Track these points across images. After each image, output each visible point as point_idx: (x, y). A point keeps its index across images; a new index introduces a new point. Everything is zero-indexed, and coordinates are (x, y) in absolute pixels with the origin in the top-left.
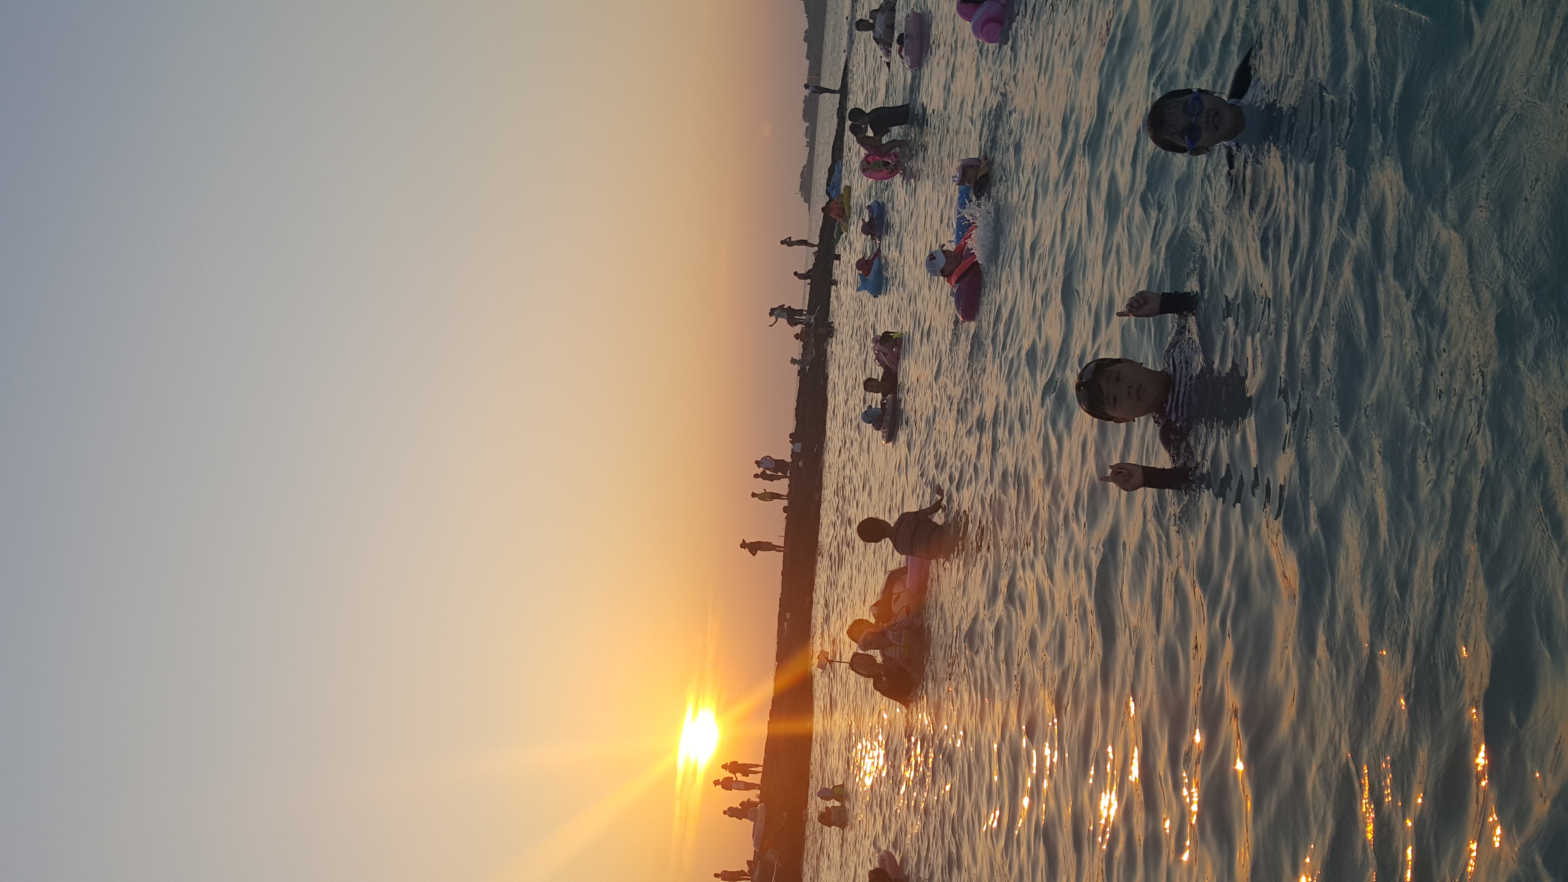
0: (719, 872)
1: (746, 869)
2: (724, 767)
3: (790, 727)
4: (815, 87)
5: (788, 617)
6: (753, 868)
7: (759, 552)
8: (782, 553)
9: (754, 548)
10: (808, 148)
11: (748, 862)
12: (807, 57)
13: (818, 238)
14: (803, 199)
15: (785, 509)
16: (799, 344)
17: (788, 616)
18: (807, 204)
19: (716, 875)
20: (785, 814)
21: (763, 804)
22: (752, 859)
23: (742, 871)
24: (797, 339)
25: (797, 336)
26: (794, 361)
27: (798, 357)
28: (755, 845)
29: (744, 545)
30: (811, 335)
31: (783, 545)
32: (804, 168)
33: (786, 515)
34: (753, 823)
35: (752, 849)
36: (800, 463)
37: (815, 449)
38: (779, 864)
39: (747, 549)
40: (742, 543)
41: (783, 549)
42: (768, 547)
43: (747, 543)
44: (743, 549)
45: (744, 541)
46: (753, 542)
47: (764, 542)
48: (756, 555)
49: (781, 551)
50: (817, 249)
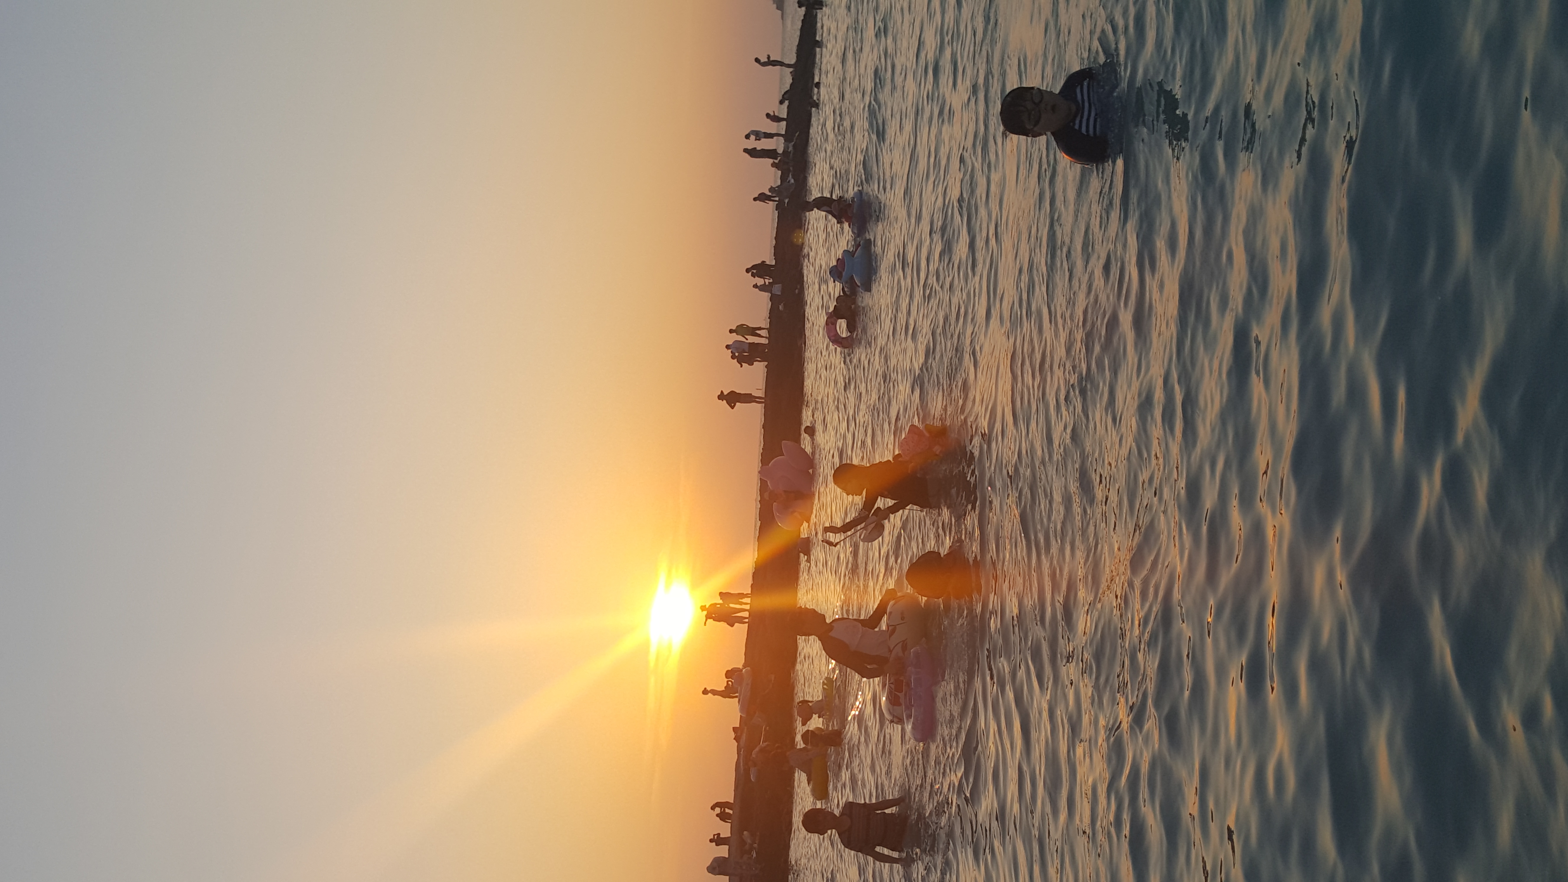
3: (773, 601)
6: (739, 734)
7: (737, 404)
8: (763, 405)
9: (732, 399)
13: (795, 55)
14: (775, 6)
18: (779, 12)
20: (773, 677)
21: (749, 668)
22: (738, 726)
28: (741, 710)
29: (721, 397)
31: (764, 396)
36: (781, 307)
37: (797, 291)
39: (725, 401)
40: (719, 394)
41: (763, 400)
42: (747, 398)
43: (725, 393)
44: (721, 401)
45: (722, 392)
46: (732, 393)
47: (742, 393)
48: (735, 408)
49: (762, 403)
50: (794, 71)
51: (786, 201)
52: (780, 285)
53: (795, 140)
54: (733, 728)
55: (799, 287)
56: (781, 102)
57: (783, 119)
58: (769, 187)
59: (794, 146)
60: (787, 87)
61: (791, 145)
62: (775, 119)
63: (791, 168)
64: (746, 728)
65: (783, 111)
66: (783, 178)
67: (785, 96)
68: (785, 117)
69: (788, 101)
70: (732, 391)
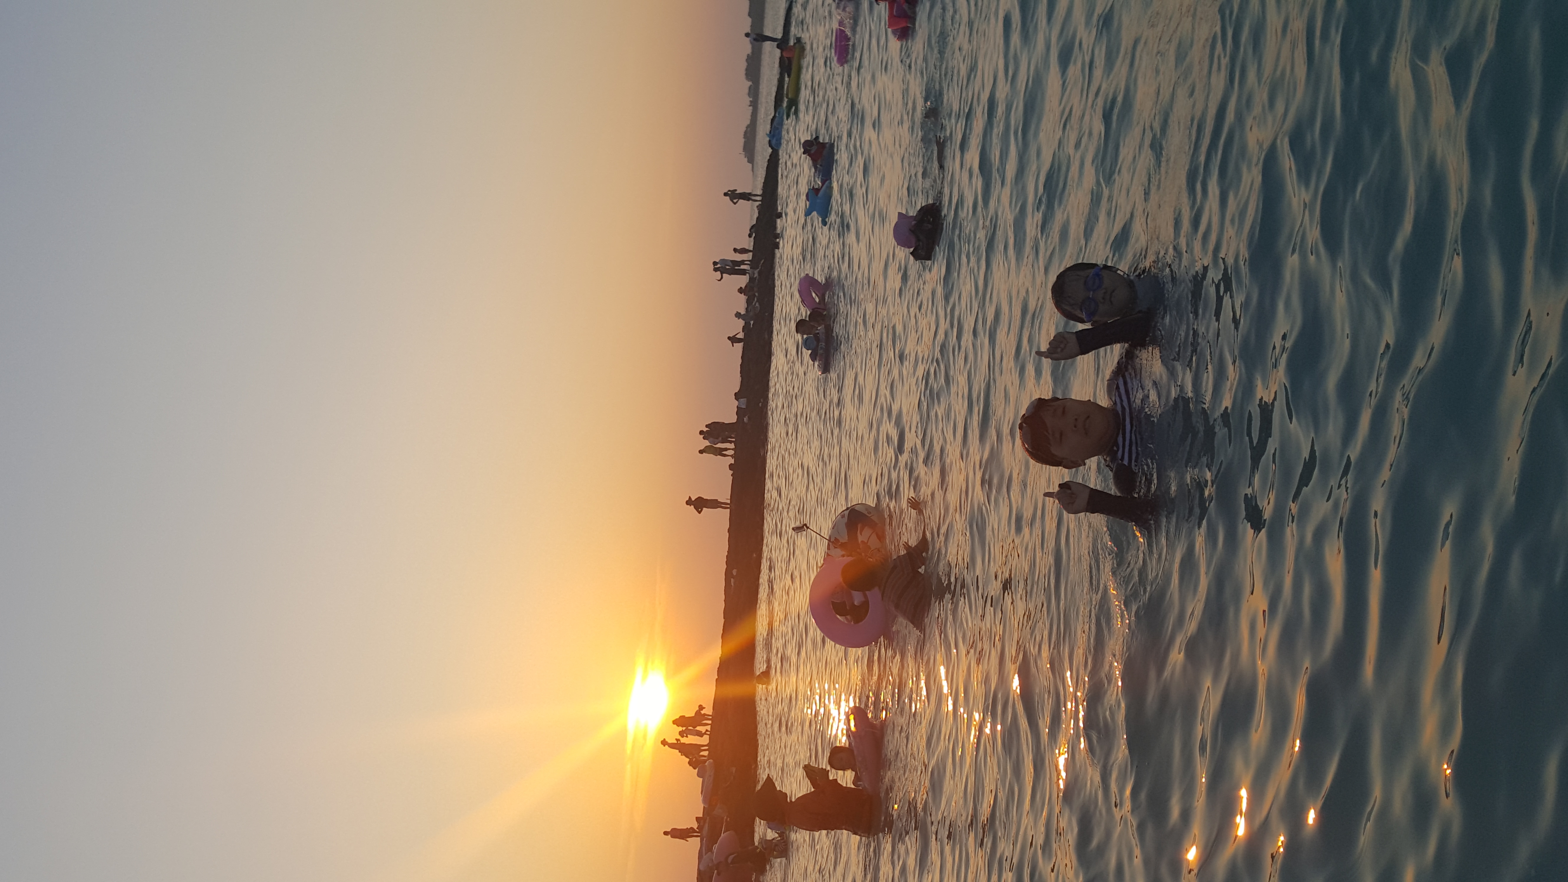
0: (669, 830)
1: (695, 826)
2: (674, 724)
3: (736, 689)
4: (757, 35)
6: (702, 824)
7: (704, 509)
8: (729, 510)
9: (699, 504)
10: (751, 108)
11: (697, 818)
12: (749, 15)
14: (746, 159)
15: (731, 467)
16: (743, 298)
17: (734, 572)
18: (750, 165)
19: (666, 833)
20: (734, 769)
22: (701, 816)
23: (691, 828)
24: (741, 293)
25: (741, 291)
26: (738, 315)
27: (743, 312)
28: (704, 801)
29: (689, 502)
30: (755, 289)
32: (747, 127)
33: (731, 472)
34: (701, 779)
35: (701, 806)
36: (746, 419)
37: (760, 404)
38: (728, 819)
39: (692, 506)
40: (687, 499)
41: (729, 506)
42: (714, 504)
43: (693, 499)
44: (689, 506)
45: (690, 497)
46: (699, 499)
47: (709, 498)
48: (702, 513)
49: (727, 508)
50: (760, 203)
51: (752, 322)
52: (745, 399)
53: (760, 267)
55: (762, 401)
56: (750, 236)
57: (750, 251)
58: (735, 312)
59: (759, 273)
61: (756, 272)
62: (743, 251)
63: (757, 294)
64: (708, 817)
65: (749, 244)
66: (748, 302)
67: (752, 230)
68: (751, 249)
69: (754, 235)
70: (699, 497)
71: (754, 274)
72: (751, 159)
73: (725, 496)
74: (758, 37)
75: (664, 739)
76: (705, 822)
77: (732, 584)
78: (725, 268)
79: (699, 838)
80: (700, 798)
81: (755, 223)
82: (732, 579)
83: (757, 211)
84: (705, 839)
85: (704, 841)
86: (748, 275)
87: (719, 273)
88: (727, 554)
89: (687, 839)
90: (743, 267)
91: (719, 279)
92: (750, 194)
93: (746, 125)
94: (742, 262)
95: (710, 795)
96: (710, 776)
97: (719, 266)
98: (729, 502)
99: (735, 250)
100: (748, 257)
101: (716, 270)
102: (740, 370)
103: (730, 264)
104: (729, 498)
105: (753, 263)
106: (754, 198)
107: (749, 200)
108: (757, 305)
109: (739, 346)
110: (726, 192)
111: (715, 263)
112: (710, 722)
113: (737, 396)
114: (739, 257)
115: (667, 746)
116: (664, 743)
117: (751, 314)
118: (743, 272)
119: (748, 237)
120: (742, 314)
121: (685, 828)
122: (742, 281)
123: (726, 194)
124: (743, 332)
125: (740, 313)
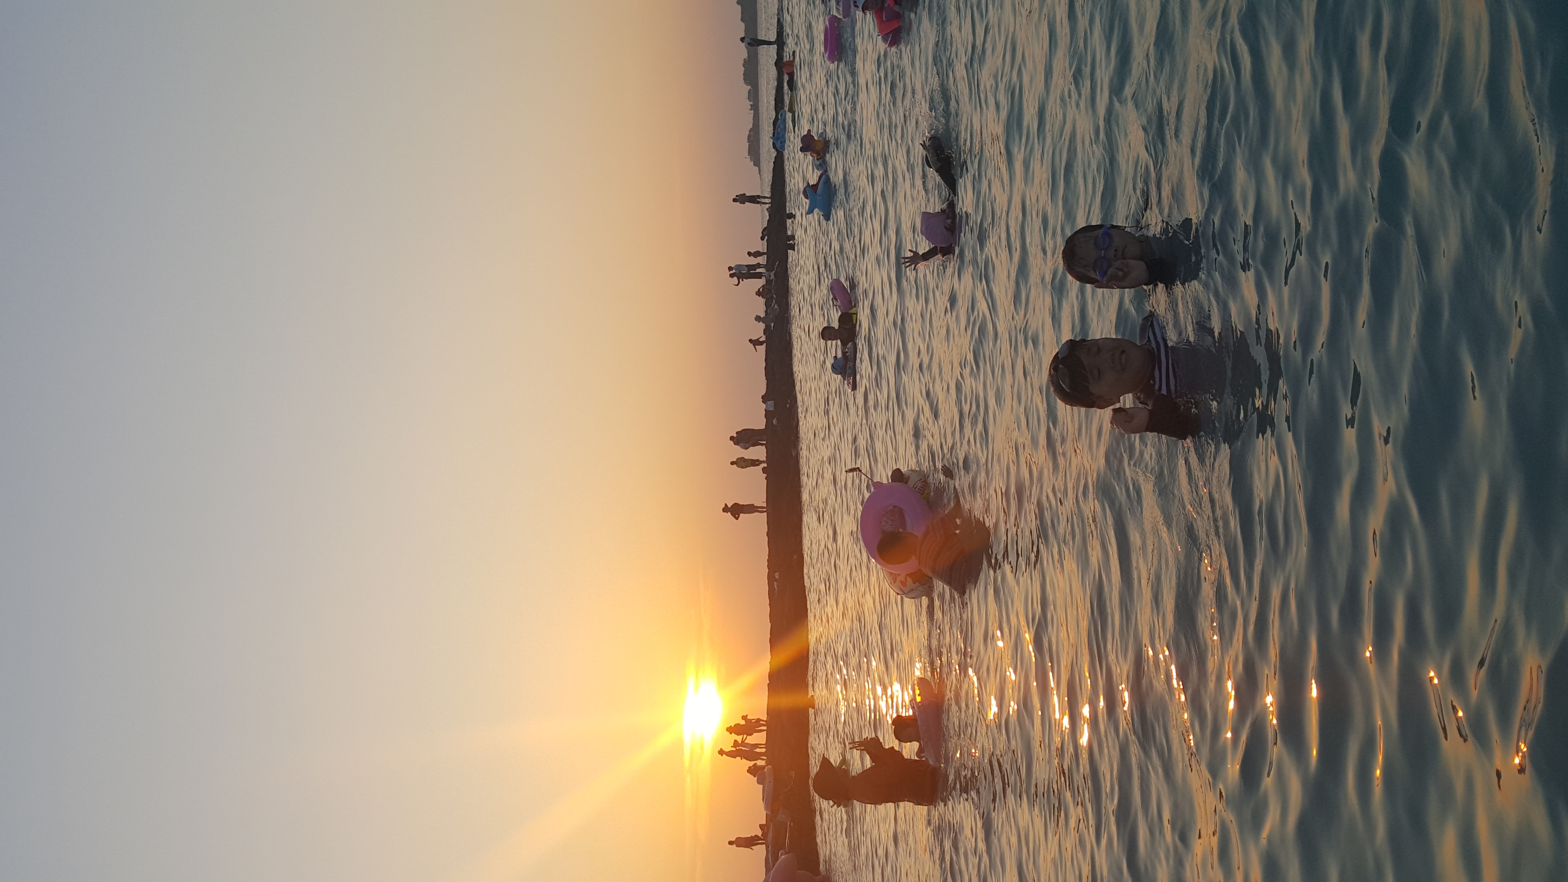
0: (734, 839)
2: (730, 730)
3: (787, 701)
4: (752, 39)
5: (777, 577)
6: (766, 831)
7: (741, 515)
8: (766, 513)
10: (752, 111)
11: (760, 826)
12: (742, 20)
14: (752, 163)
16: (761, 301)
17: (777, 575)
18: (757, 168)
19: (731, 843)
20: (793, 773)
21: (770, 766)
22: (765, 823)
23: (756, 836)
24: (759, 297)
27: (762, 315)
28: (766, 808)
29: (726, 509)
32: (750, 131)
33: (765, 475)
34: (762, 786)
35: (763, 813)
36: (774, 422)
37: (788, 406)
38: (792, 824)
39: (729, 513)
40: (724, 506)
41: (765, 510)
42: (751, 509)
43: (729, 506)
44: (725, 513)
45: (726, 504)
46: (736, 505)
47: (745, 504)
48: (739, 519)
49: (764, 512)
50: (770, 205)
51: (772, 324)
52: (773, 401)
54: (760, 825)
55: (789, 402)
56: (762, 239)
57: (764, 254)
60: (765, 225)
61: (772, 274)
62: (757, 254)
63: (775, 296)
64: (772, 824)
65: (762, 246)
67: (764, 233)
68: (765, 251)
69: (766, 237)
70: (735, 504)
71: (770, 276)
72: (757, 163)
73: (760, 500)
74: (753, 42)
75: (721, 749)
76: (768, 830)
77: (776, 588)
78: (741, 273)
79: (764, 846)
80: (762, 805)
81: (766, 225)
82: (775, 583)
83: (767, 214)
84: (770, 846)
85: (770, 849)
86: (763, 277)
87: (735, 278)
88: (767, 558)
89: (753, 847)
90: (758, 270)
91: (736, 284)
92: (759, 197)
93: (749, 129)
94: (759, 265)
95: (772, 801)
96: (770, 782)
97: (734, 271)
98: (765, 505)
99: (749, 254)
100: (762, 260)
101: (732, 276)
102: (764, 372)
103: (746, 269)
104: (765, 501)
105: (768, 266)
106: (763, 200)
107: (758, 203)
108: (776, 307)
109: (762, 349)
110: (735, 197)
111: (730, 269)
112: (765, 728)
113: (765, 399)
114: (753, 261)
115: (724, 755)
116: (721, 752)
117: (771, 316)
118: (759, 276)
119: (760, 240)
120: (762, 317)
121: (749, 836)
122: (759, 283)
123: (734, 200)
124: (764, 334)
125: (760, 317)
